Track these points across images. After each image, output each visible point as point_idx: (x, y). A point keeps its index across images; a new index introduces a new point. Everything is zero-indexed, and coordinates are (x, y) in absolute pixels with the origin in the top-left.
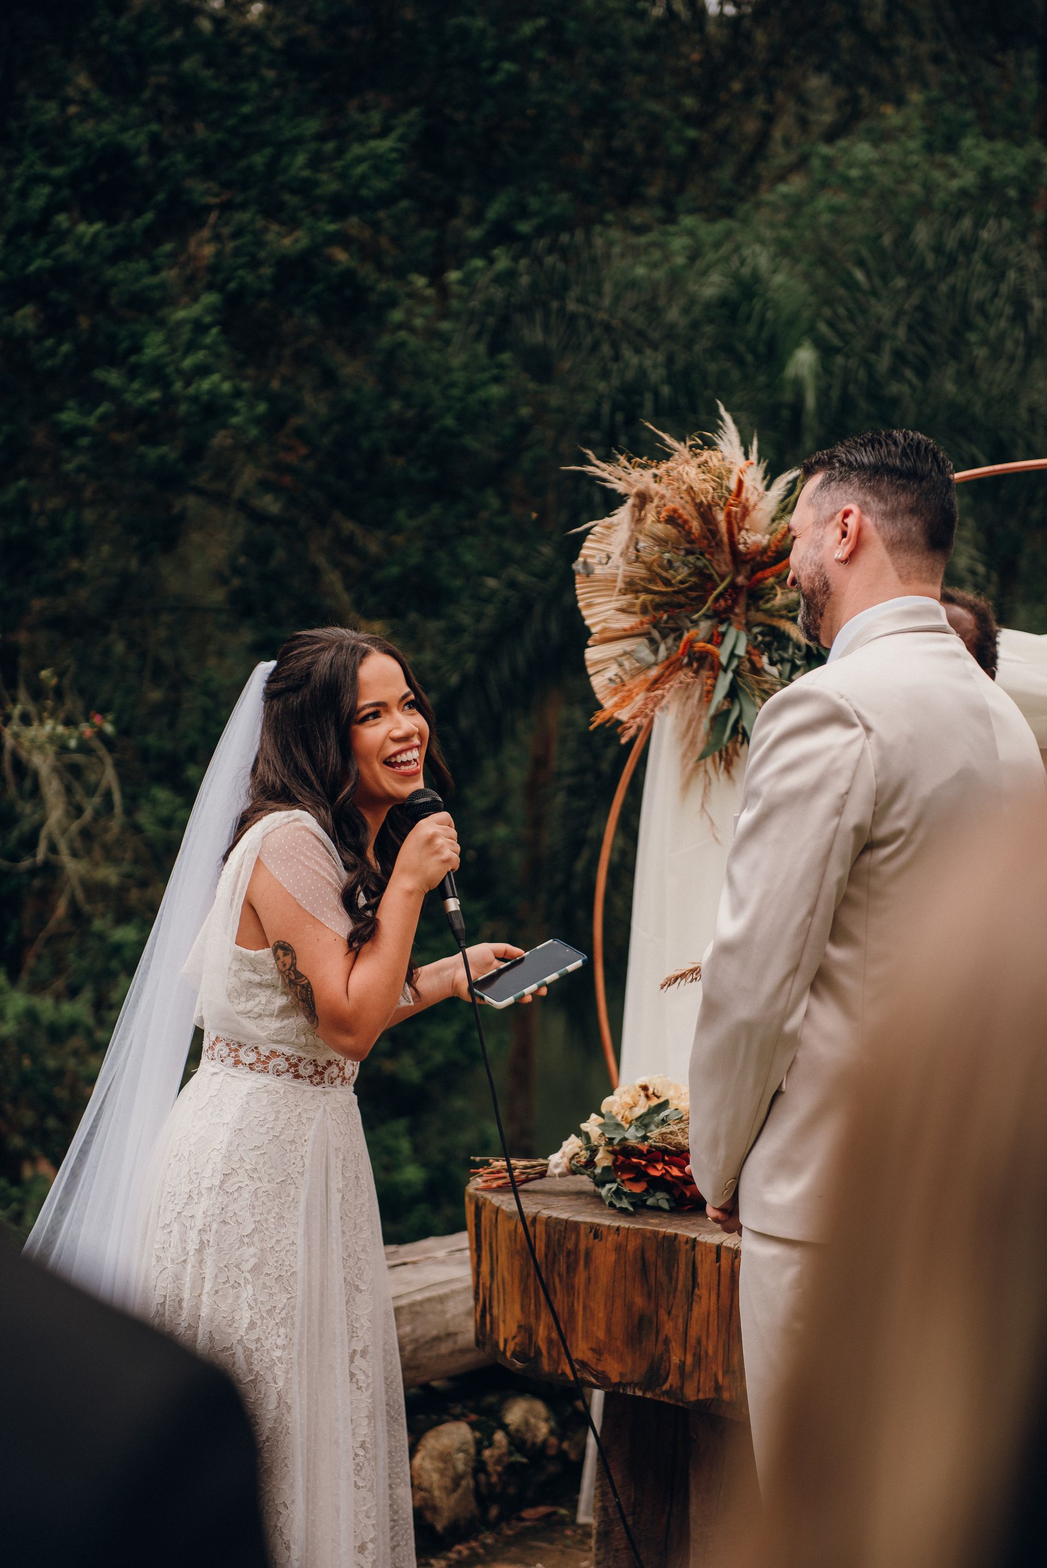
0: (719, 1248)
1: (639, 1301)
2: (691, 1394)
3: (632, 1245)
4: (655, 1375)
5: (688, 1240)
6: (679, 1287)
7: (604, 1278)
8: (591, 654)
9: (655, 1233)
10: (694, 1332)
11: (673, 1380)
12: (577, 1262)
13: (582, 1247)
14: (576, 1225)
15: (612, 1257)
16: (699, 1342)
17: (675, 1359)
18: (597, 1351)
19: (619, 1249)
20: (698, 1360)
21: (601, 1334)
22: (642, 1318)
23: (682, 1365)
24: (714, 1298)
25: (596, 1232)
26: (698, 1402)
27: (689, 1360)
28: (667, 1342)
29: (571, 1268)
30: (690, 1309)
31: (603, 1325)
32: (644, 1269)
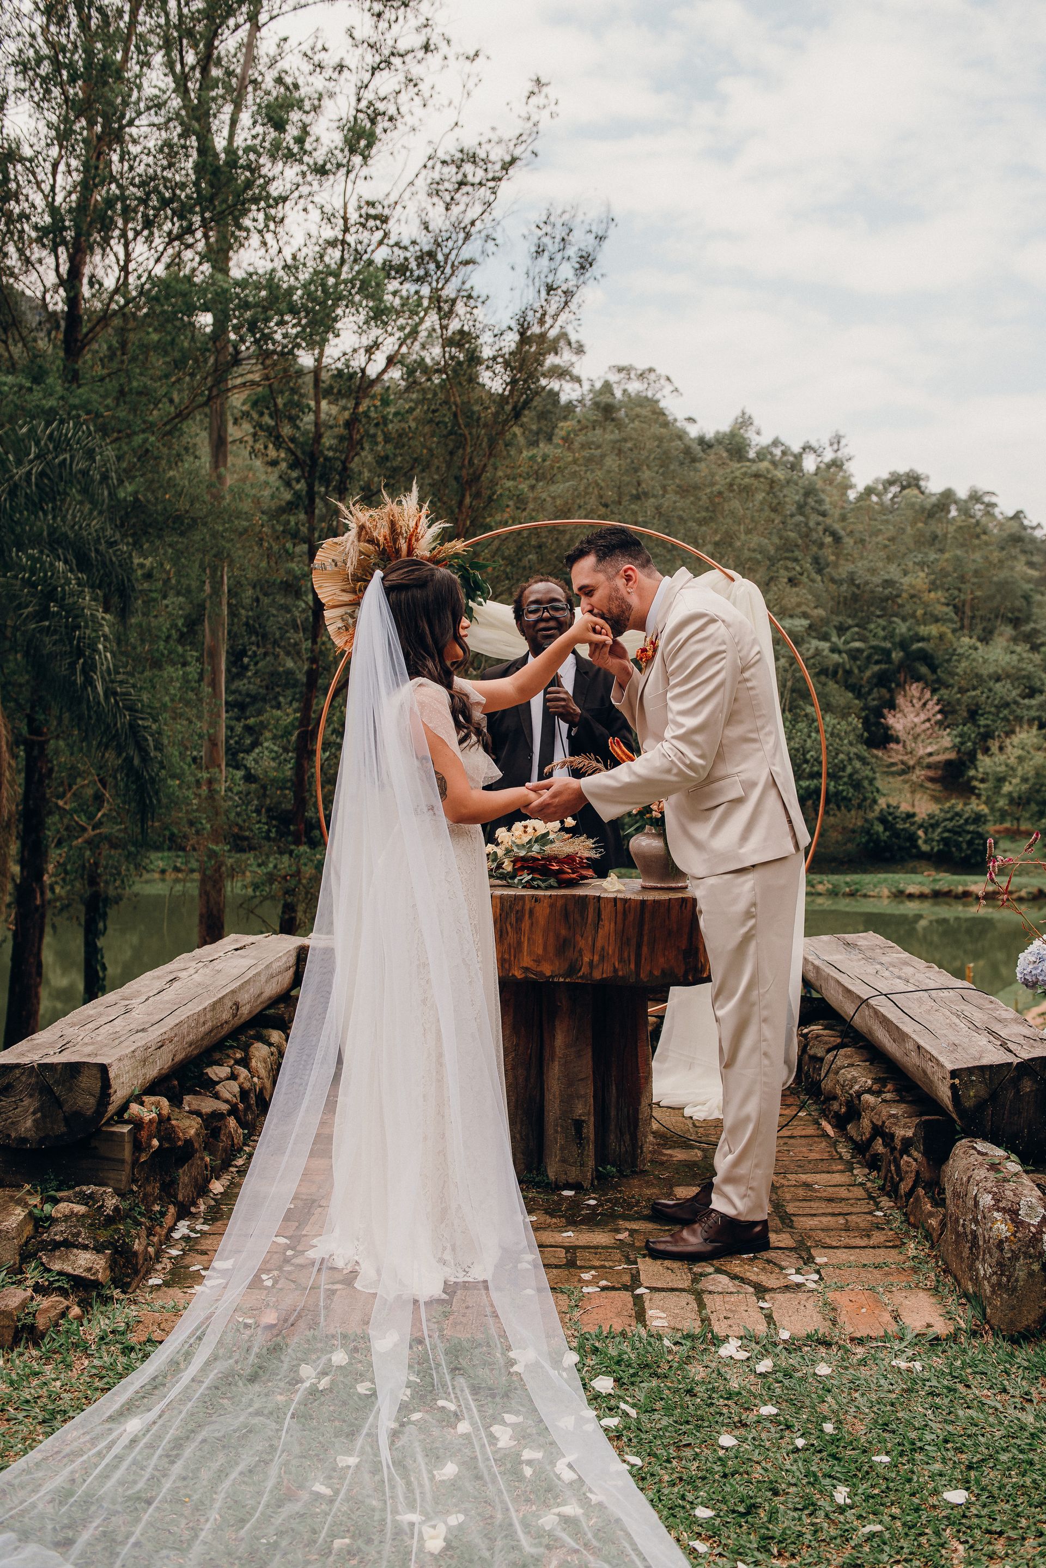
0: (615, 899)
1: (563, 932)
2: (597, 975)
3: (560, 903)
4: (572, 969)
5: (595, 897)
6: (590, 920)
7: (542, 922)
8: (327, 614)
9: (574, 896)
10: (599, 944)
11: (585, 970)
12: (523, 916)
13: (527, 907)
14: (522, 897)
15: (548, 910)
16: (603, 949)
17: (586, 959)
18: (538, 961)
19: (552, 906)
20: (602, 958)
21: (540, 952)
22: (565, 941)
23: (591, 963)
24: (612, 925)
25: (537, 899)
26: (602, 979)
27: (596, 958)
28: (580, 951)
29: (519, 920)
30: (597, 932)
31: (541, 947)
32: (566, 915)
